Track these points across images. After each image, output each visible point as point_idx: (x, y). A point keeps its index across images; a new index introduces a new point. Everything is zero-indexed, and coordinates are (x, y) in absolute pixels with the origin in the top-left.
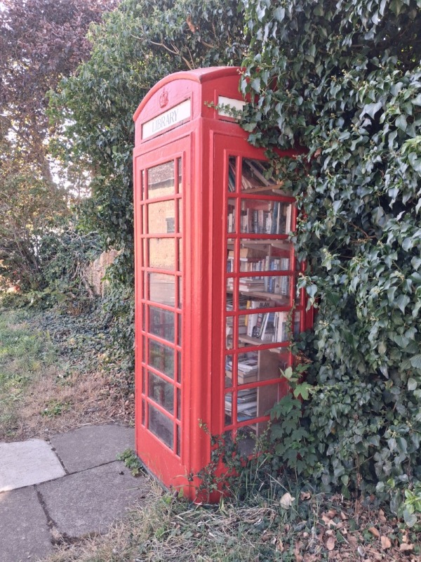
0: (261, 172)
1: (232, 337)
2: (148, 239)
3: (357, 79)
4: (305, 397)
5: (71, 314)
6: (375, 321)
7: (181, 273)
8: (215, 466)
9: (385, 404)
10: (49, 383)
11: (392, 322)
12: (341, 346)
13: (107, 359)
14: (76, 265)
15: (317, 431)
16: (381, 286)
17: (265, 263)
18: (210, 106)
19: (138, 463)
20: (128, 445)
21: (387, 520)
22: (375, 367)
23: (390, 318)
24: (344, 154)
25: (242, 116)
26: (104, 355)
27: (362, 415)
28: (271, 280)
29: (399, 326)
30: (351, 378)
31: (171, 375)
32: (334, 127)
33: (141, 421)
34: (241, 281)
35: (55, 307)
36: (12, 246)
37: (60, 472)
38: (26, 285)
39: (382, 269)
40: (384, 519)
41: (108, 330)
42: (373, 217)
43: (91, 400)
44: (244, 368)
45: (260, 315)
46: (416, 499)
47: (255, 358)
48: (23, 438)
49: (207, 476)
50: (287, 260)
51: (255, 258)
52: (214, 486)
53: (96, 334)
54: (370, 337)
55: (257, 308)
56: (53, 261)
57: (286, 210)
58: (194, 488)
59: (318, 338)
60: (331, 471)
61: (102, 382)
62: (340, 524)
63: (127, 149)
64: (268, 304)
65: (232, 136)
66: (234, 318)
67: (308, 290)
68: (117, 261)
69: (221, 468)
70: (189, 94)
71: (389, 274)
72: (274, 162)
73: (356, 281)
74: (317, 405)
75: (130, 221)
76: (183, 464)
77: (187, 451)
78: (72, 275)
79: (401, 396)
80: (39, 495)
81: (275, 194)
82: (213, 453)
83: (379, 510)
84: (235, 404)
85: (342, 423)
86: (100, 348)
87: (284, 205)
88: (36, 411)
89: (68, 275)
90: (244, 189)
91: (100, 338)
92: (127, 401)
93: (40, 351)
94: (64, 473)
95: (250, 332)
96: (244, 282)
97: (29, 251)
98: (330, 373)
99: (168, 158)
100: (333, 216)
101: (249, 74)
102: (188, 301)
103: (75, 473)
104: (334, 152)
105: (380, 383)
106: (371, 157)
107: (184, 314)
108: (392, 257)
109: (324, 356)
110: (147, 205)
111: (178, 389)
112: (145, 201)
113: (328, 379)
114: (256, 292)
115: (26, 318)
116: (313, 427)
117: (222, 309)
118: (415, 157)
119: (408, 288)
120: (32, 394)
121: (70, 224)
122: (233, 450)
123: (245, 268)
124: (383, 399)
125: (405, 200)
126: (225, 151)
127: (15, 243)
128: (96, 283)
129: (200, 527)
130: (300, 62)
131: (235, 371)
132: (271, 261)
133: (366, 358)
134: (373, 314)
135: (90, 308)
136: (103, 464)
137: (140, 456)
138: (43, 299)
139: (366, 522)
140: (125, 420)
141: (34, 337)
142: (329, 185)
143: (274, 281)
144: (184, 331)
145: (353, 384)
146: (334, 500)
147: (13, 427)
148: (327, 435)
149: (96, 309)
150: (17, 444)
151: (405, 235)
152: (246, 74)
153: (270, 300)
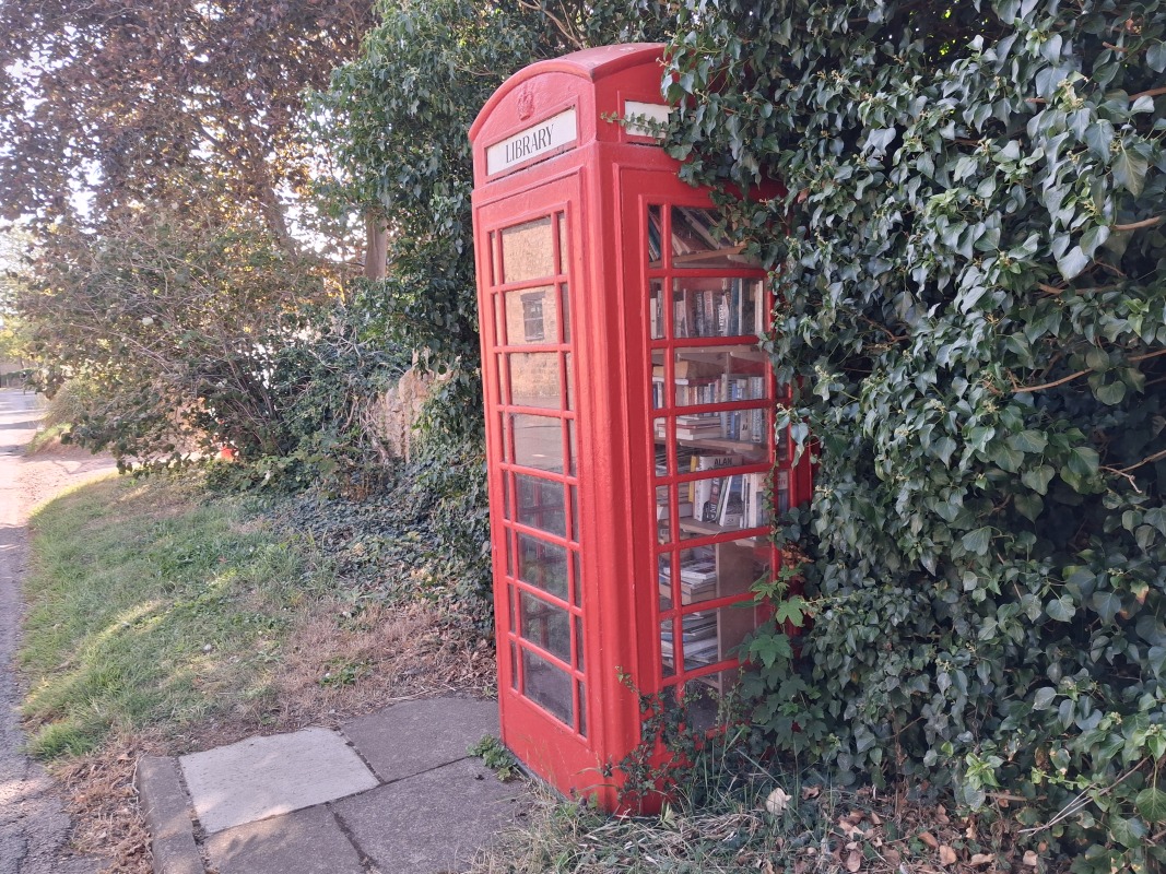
0: (707, 225)
1: (667, 523)
2: (508, 355)
3: (858, 84)
4: (797, 621)
5: (349, 498)
6: (904, 481)
7: (572, 413)
8: (648, 749)
9: (937, 621)
10: (328, 628)
11: (931, 480)
12: (855, 528)
13: (430, 579)
14: (350, 402)
15: (826, 679)
16: (911, 423)
17: (720, 386)
18: (610, 121)
19: (508, 758)
20: (485, 730)
21: (951, 821)
22: (913, 558)
23: (927, 475)
24: (845, 202)
25: (667, 133)
26: (423, 571)
27: (899, 644)
28: (733, 418)
29: (942, 487)
30: (880, 583)
31: (562, 595)
32: (828, 152)
33: (510, 682)
34: (679, 422)
35: (315, 485)
36: (219, 371)
37: (367, 780)
38: (252, 445)
39: (911, 397)
40: (947, 819)
41: (425, 525)
42: (897, 308)
43: (408, 653)
44: (692, 577)
45: (716, 481)
46: (985, 766)
47: (711, 559)
48: (291, 726)
49: (636, 768)
50: (760, 379)
51: (701, 378)
52: (649, 784)
53: (402, 533)
54: (899, 508)
55: (710, 470)
56: (304, 397)
57: (754, 291)
58: (614, 789)
59: (817, 515)
60: (853, 746)
61: (426, 620)
62: (870, 832)
63: (460, 190)
64: (730, 461)
65: (652, 171)
66: (669, 489)
67: (793, 432)
68: (446, 394)
69: (659, 753)
70: (572, 100)
71: (922, 405)
72: (727, 210)
73: (871, 416)
74: (824, 633)
75: (465, 319)
76: (592, 750)
77: (598, 726)
78: (343, 421)
79: (960, 605)
80: (337, 817)
81: (732, 263)
82: (645, 727)
83: (937, 805)
84: (679, 644)
85: (866, 660)
86: (415, 559)
87: (750, 283)
88: (310, 678)
89: (335, 422)
90: (676, 256)
91: (410, 541)
92: (476, 654)
93: (300, 571)
94: (376, 783)
95: (699, 513)
96: (685, 423)
97: (253, 378)
98: (843, 575)
99: (537, 212)
100: (830, 309)
101: (677, 67)
102: (588, 462)
103: (397, 780)
104: (828, 200)
105: (927, 587)
106: (885, 214)
107: (582, 486)
108: (929, 378)
109: (831, 546)
110: (504, 294)
111: (576, 618)
112: (498, 287)
113: (840, 586)
114: (706, 438)
115: (261, 509)
116: (817, 673)
117: (649, 473)
118: (946, 223)
119: (951, 426)
120: (297, 648)
121: (333, 319)
122: (679, 719)
123: (685, 400)
124: (934, 613)
125: (942, 284)
126: (640, 198)
127: (227, 365)
128: (393, 436)
129: (629, 850)
130: (764, 45)
131: (677, 583)
132: (731, 382)
133: (899, 544)
134: (900, 469)
135: (385, 485)
136: (444, 765)
137: (511, 746)
138: (290, 471)
139: (913, 826)
140: (475, 687)
141: (285, 545)
142: (821, 257)
143: (738, 418)
144: (583, 515)
145: (882, 591)
146: (861, 798)
147: (270, 708)
148: (843, 686)
149: (396, 485)
150: (283, 738)
151: (941, 342)
152: (672, 67)
153: (733, 453)
